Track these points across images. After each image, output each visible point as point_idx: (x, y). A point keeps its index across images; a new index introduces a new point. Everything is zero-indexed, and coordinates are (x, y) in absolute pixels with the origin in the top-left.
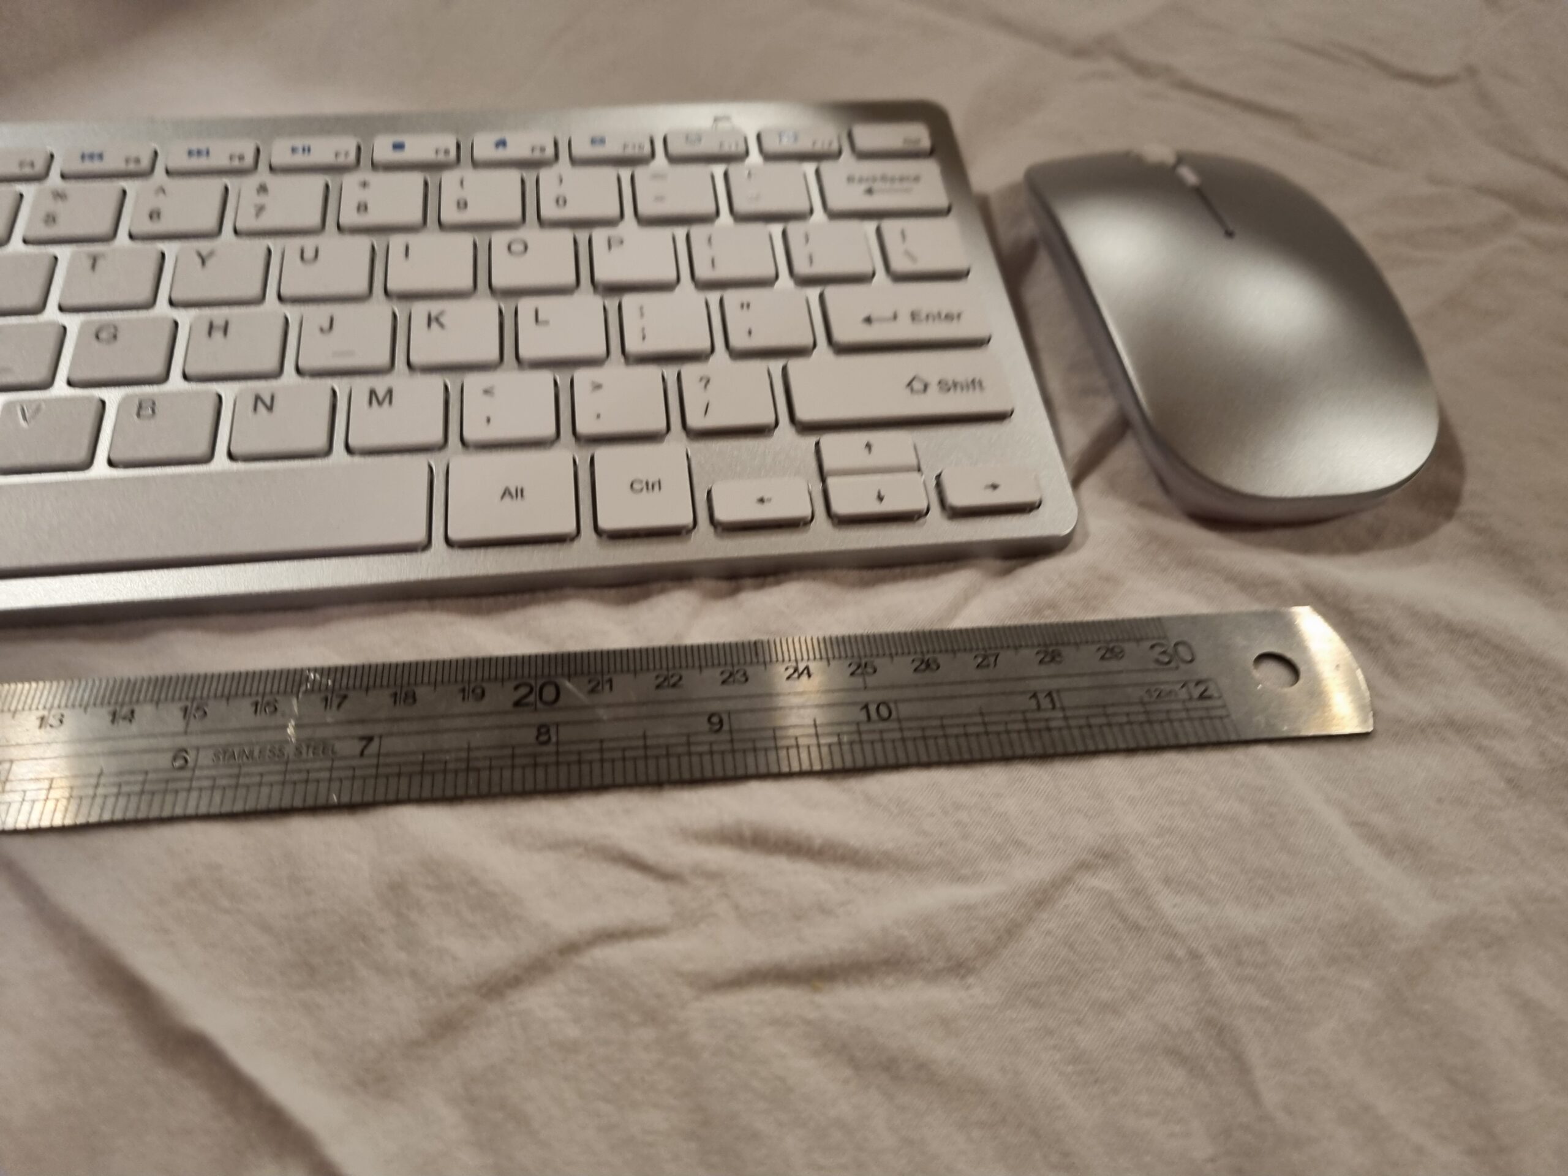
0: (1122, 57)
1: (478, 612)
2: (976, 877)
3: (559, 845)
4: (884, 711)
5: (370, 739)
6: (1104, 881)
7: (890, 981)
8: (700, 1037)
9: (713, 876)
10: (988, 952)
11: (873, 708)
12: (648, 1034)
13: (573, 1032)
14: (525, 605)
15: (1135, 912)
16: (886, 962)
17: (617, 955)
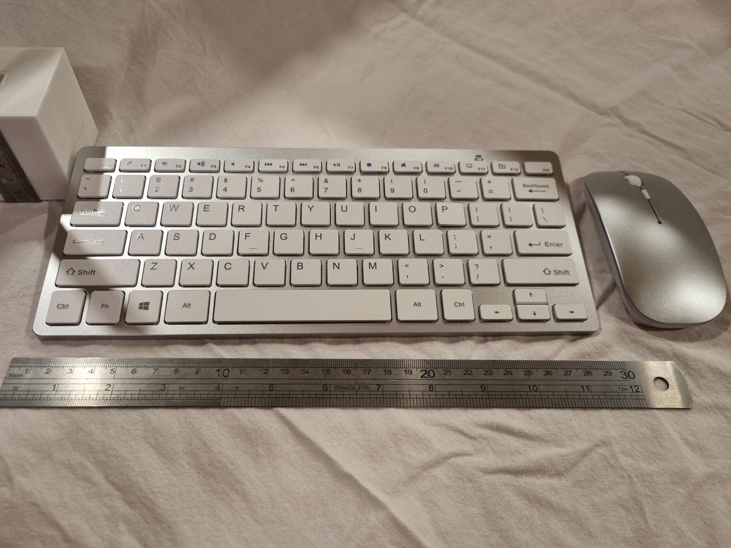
0: (620, 117)
1: (405, 343)
2: (564, 446)
3: (439, 425)
4: (535, 388)
5: (380, 385)
6: (603, 451)
7: (539, 476)
8: (484, 487)
9: (484, 438)
10: (568, 470)
11: (531, 387)
12: (470, 485)
13: (449, 483)
14: (420, 341)
15: (612, 461)
16: (538, 471)
17: (459, 461)
